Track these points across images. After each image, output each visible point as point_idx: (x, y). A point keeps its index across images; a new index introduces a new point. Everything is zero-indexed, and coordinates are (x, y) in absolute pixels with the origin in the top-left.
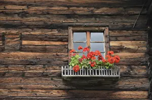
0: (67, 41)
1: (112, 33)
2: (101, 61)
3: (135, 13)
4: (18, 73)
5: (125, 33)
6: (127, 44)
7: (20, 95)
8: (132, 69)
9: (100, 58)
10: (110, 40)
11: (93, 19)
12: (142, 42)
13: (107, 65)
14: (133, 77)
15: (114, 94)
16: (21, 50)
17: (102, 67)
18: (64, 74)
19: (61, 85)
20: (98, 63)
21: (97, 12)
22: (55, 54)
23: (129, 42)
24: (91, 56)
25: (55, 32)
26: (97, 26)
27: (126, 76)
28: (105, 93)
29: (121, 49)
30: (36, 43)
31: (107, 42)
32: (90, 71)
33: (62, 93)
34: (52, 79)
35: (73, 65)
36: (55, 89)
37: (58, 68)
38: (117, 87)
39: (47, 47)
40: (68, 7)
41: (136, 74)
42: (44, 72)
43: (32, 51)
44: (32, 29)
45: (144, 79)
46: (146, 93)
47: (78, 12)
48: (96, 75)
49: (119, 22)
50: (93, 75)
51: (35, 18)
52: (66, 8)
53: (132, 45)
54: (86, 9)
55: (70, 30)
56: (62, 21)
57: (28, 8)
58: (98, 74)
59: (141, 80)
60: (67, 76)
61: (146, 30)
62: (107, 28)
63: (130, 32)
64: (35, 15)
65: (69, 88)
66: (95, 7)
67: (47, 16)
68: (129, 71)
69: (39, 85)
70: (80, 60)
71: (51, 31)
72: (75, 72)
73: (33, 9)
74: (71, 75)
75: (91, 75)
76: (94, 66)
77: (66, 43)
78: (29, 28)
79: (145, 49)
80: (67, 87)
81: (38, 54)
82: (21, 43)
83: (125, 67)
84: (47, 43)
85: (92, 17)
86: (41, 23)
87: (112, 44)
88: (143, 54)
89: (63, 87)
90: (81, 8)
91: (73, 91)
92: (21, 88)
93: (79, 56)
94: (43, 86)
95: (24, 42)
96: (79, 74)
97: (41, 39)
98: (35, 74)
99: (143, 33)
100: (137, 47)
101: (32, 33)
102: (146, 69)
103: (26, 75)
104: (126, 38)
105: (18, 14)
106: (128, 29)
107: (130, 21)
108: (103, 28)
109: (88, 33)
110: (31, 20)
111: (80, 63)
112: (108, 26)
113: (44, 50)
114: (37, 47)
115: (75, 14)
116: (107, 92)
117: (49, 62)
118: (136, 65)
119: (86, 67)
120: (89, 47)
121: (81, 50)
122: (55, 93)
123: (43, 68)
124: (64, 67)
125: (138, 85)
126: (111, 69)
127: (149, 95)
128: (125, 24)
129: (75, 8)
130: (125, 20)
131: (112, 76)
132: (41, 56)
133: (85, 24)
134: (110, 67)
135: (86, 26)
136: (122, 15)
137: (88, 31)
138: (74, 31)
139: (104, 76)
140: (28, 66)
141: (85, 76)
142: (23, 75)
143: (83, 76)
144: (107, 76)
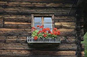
0: (31, 22)
1: (56, 18)
2: (50, 34)
3: (69, 6)
4: (2, 41)
5: (63, 18)
7: (3, 53)
8: (67, 38)
9: (49, 32)
10: (55, 22)
11: (46, 10)
12: (73, 23)
13: (53, 36)
14: (67, 43)
15: (57, 52)
16: (4, 27)
17: (50, 37)
18: (29, 41)
19: (27, 47)
20: (48, 35)
21: (48, 5)
22: (23, 30)
23: (66, 23)
24: (44, 31)
25: (24, 17)
26: (48, 14)
27: (64, 42)
28: (52, 52)
29: (61, 27)
30: (13, 23)
31: (53, 23)
32: (44, 40)
33: (27, 52)
34: (22, 44)
35: (34, 36)
36: (24, 50)
37: (25, 37)
38: (59, 48)
39: (19, 25)
40: (31, 2)
41: (70, 41)
42: (17, 40)
43: (10, 28)
45: (74, 44)
46: (75, 52)
47: (37, 6)
48: (47, 42)
49: (60, 11)
50: (45, 42)
51: (12, 9)
52: (30, 3)
53: (67, 24)
54: (41, 4)
55: (32, 16)
56: (28, 11)
57: (8, 3)
59: (72, 44)
60: (30, 42)
61: (75, 16)
62: (54, 15)
63: (66, 17)
64: (12, 7)
65: (32, 49)
66: (46, 3)
67: (19, 7)
68: (66, 40)
69: (14, 48)
70: (38, 33)
71: (21, 17)
72: (35, 40)
73: (11, 4)
74: (33, 42)
75: (44, 42)
76: (46, 37)
77: (30, 23)
78: (9, 15)
79: (74, 27)
80: (30, 49)
82: (4, 23)
83: (63, 37)
84: (19, 23)
86: (16, 12)
87: (56, 24)
88: (73, 30)
89: (28, 48)
90: (39, 3)
91: (34, 51)
92: (4, 49)
93: (37, 31)
94: (16, 48)
95: (6, 23)
96: (37, 41)
97: (15, 21)
98: (12, 41)
99: (73, 18)
100: (70, 26)
101: (10, 17)
102: (75, 38)
104: (64, 21)
105: (2, 6)
107: (66, 11)
108: (51, 15)
109: (43, 18)
110: (10, 10)
111: (38, 35)
113: (17, 27)
114: (13, 25)
115: (35, 7)
117: (20, 34)
118: (69, 36)
119: (41, 37)
120: (43, 26)
121: (39, 28)
122: (23, 52)
123: (17, 37)
124: (29, 37)
125: (71, 47)
126: (55, 39)
127: (77, 53)
128: (63, 13)
129: (35, 3)
130: (63, 10)
131: (56, 42)
132: (16, 31)
133: (41, 13)
134: (55, 37)
135: (41, 14)
136: (62, 7)
137: (43, 16)
138: (34, 17)
139: (52, 42)
140: (8, 37)
141: (41, 42)
142: (5, 42)
143: (39, 42)
144: (53, 42)
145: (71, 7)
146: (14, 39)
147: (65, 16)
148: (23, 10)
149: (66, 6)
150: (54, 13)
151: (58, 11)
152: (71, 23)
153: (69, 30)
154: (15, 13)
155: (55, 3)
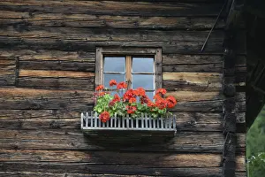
0: (94, 72)
1: (168, 60)
2: (145, 105)
3: (206, 26)
4: (10, 123)
5: (188, 59)
6: (191, 78)
7: (13, 158)
8: (197, 118)
9: (144, 100)
10: (163, 71)
11: (137, 35)
12: (215, 74)
13: (156, 112)
14: (198, 132)
15: (167, 158)
16: (17, 84)
17: (146, 114)
18: (84, 126)
19: (81, 144)
20: (140, 108)
21: (144, 23)
22: (73, 92)
23: (194, 74)
24: (131, 96)
25: (75, 56)
26: (144, 48)
27: (185, 129)
28: (151, 157)
29: (181, 85)
30: (43, 73)
31: (159, 74)
32: (128, 121)
33: (81, 157)
34: (66, 134)
35: (100, 111)
36: (72, 150)
37: (77, 115)
38: (171, 147)
39: (61, 80)
40: (97, 15)
41: (204, 127)
42: (54, 122)
43: (35, 87)
44: (37, 50)
45: (216, 135)
46: (218, 159)
47: (113, 24)
48: (137, 128)
49: (178, 41)
50: (132, 128)
51: (41, 33)
52: (95, 17)
53: (199, 78)
54: (126, 18)
55: (99, 53)
56: (88, 38)
57: (31, 16)
58: (140, 126)
59: (211, 136)
60: (89, 128)
61: (222, 55)
62: (160, 50)
63: (197, 58)
64: (42, 27)
65: (94, 147)
66: (141, 17)
67: (62, 29)
68: (192, 122)
69: (45, 144)
70: (112, 104)
71: (67, 55)
72: (102, 122)
73: (38, 18)
74: (96, 128)
75: (128, 128)
76: (134, 113)
77: (91, 75)
78: (32, 49)
79: (219, 85)
80: (90, 147)
81: (45, 92)
82: (18, 73)
83: (186, 115)
84: (60, 74)
85: (135, 33)
86: (52, 41)
87: (167, 76)
88: (215, 94)
89: (84, 146)
90: (119, 17)
91: (100, 154)
92: (16, 148)
93: (109, 97)
94: (51, 144)
95: (23, 72)
96: (110, 126)
97: (51, 68)
98: (40, 124)
99: (216, 59)
100: (207, 82)
101: (36, 57)
102: (220, 119)
103: (24, 126)
104: (190, 67)
105: (15, 25)
106: (192, 54)
107: (197, 39)
108: (153, 51)
109: (129, 59)
110: (36, 35)
111: (111, 109)
112: (160, 47)
113: (56, 85)
114: (44, 80)
115: (107, 27)
116: (155, 155)
117: (63, 105)
118: (204, 112)
119: (121, 114)
120: (129, 82)
121: (115, 87)
122: (70, 156)
123: (54, 115)
124: (85, 114)
125: (206, 144)
126: (161, 119)
127: (223, 161)
128: (189, 44)
129: (108, 17)
130: (188, 37)
131: (162, 129)
132: (51, 95)
133: (124, 44)
134: (160, 115)
135: (124, 47)
136: (185, 29)
137: (129, 55)
138: (105, 55)
139: (150, 129)
140: (29, 111)
141: (119, 128)
142: (19, 126)
143: (115, 128)
144: (154, 129)
145: (210, 29)
146: (46, 117)
147: (192, 55)
148: (74, 36)
149: (197, 24)
150: (160, 44)
151: (174, 38)
152: (209, 74)
153: (204, 95)
154: (49, 45)
155: (167, 17)
